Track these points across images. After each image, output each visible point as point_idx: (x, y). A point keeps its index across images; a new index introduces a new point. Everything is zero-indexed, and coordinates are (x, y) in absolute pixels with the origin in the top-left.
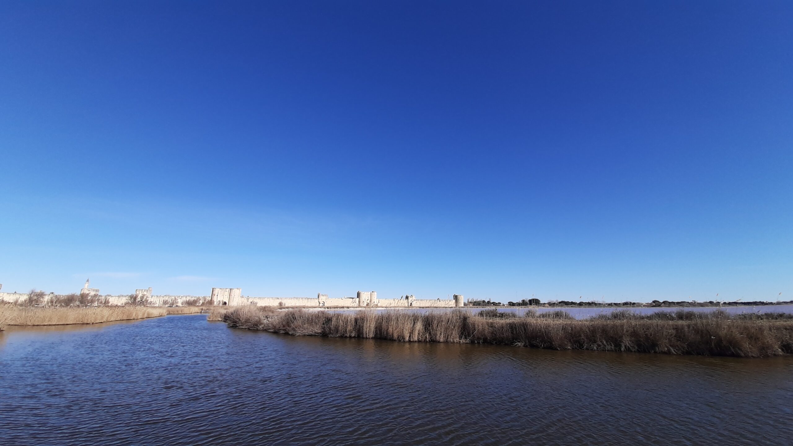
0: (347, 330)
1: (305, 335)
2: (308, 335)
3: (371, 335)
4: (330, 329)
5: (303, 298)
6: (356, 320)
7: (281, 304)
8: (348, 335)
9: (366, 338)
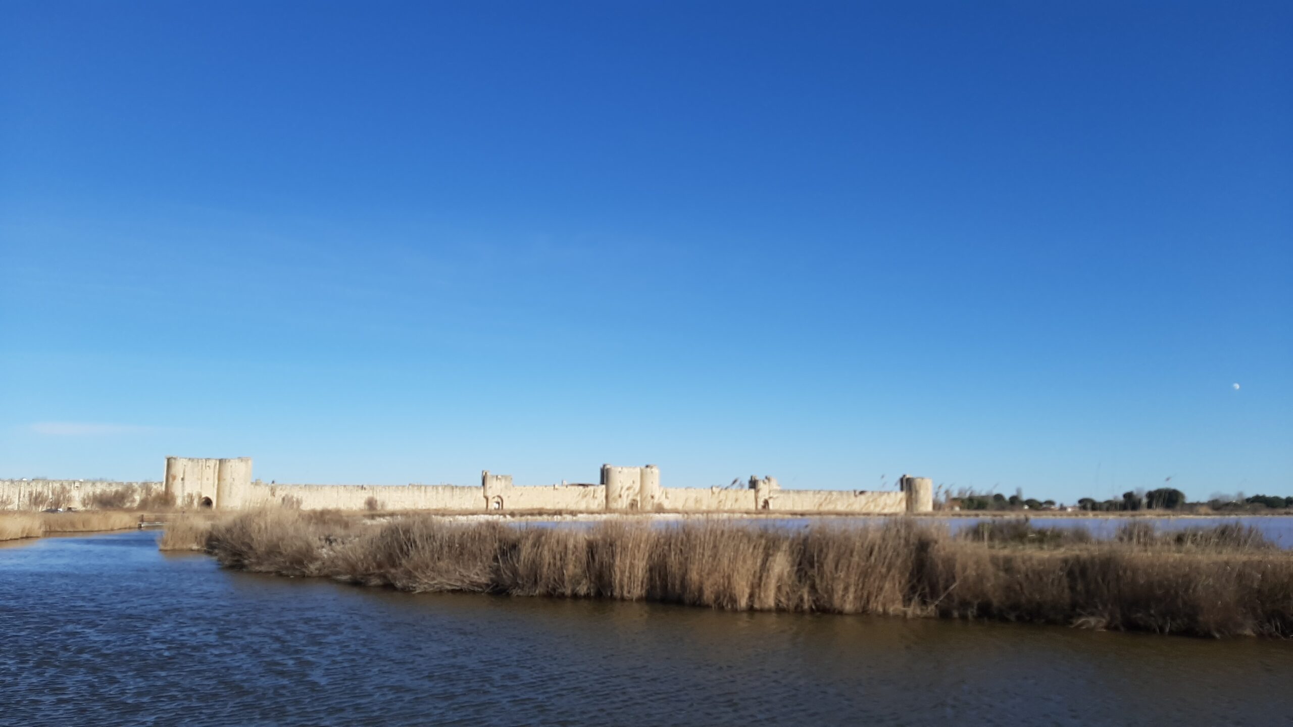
0: (566, 578)
1: (441, 592)
2: (448, 591)
3: (638, 591)
4: (515, 572)
5: (437, 487)
6: (592, 548)
7: (371, 503)
8: (568, 592)
9: (623, 599)
